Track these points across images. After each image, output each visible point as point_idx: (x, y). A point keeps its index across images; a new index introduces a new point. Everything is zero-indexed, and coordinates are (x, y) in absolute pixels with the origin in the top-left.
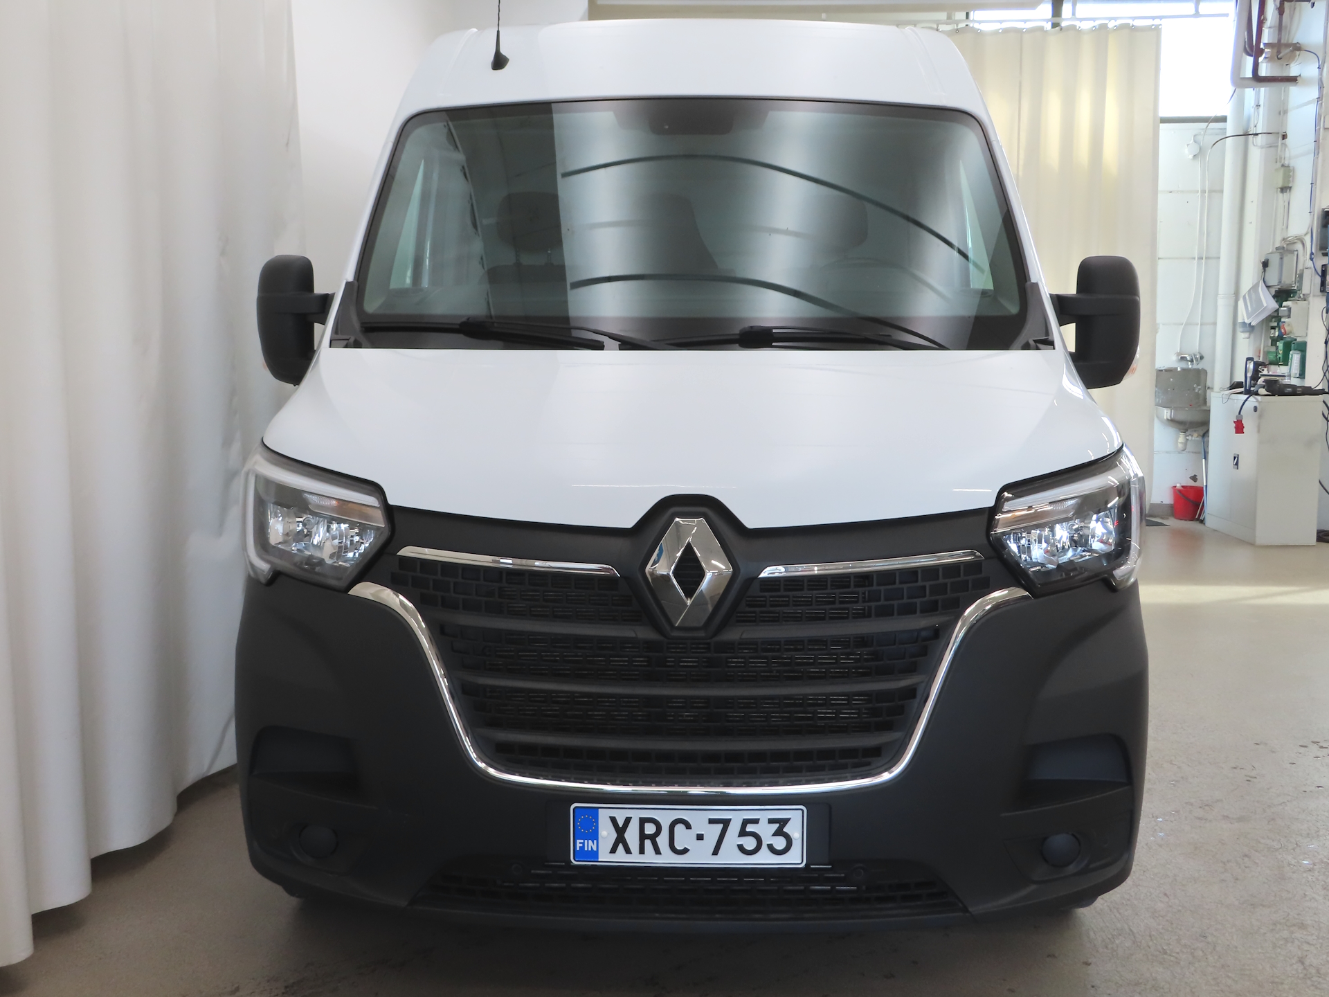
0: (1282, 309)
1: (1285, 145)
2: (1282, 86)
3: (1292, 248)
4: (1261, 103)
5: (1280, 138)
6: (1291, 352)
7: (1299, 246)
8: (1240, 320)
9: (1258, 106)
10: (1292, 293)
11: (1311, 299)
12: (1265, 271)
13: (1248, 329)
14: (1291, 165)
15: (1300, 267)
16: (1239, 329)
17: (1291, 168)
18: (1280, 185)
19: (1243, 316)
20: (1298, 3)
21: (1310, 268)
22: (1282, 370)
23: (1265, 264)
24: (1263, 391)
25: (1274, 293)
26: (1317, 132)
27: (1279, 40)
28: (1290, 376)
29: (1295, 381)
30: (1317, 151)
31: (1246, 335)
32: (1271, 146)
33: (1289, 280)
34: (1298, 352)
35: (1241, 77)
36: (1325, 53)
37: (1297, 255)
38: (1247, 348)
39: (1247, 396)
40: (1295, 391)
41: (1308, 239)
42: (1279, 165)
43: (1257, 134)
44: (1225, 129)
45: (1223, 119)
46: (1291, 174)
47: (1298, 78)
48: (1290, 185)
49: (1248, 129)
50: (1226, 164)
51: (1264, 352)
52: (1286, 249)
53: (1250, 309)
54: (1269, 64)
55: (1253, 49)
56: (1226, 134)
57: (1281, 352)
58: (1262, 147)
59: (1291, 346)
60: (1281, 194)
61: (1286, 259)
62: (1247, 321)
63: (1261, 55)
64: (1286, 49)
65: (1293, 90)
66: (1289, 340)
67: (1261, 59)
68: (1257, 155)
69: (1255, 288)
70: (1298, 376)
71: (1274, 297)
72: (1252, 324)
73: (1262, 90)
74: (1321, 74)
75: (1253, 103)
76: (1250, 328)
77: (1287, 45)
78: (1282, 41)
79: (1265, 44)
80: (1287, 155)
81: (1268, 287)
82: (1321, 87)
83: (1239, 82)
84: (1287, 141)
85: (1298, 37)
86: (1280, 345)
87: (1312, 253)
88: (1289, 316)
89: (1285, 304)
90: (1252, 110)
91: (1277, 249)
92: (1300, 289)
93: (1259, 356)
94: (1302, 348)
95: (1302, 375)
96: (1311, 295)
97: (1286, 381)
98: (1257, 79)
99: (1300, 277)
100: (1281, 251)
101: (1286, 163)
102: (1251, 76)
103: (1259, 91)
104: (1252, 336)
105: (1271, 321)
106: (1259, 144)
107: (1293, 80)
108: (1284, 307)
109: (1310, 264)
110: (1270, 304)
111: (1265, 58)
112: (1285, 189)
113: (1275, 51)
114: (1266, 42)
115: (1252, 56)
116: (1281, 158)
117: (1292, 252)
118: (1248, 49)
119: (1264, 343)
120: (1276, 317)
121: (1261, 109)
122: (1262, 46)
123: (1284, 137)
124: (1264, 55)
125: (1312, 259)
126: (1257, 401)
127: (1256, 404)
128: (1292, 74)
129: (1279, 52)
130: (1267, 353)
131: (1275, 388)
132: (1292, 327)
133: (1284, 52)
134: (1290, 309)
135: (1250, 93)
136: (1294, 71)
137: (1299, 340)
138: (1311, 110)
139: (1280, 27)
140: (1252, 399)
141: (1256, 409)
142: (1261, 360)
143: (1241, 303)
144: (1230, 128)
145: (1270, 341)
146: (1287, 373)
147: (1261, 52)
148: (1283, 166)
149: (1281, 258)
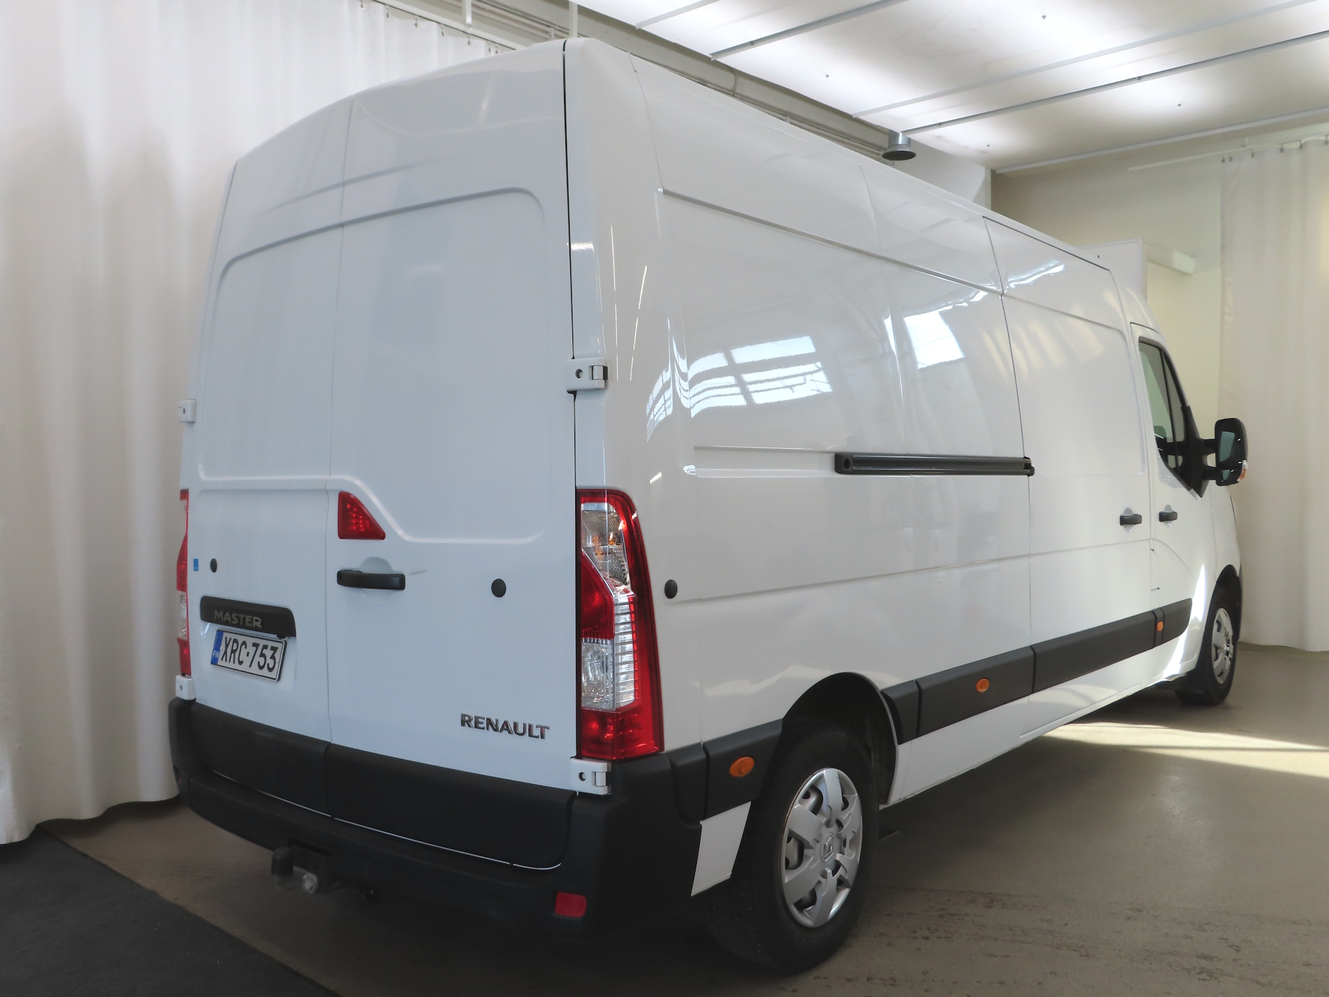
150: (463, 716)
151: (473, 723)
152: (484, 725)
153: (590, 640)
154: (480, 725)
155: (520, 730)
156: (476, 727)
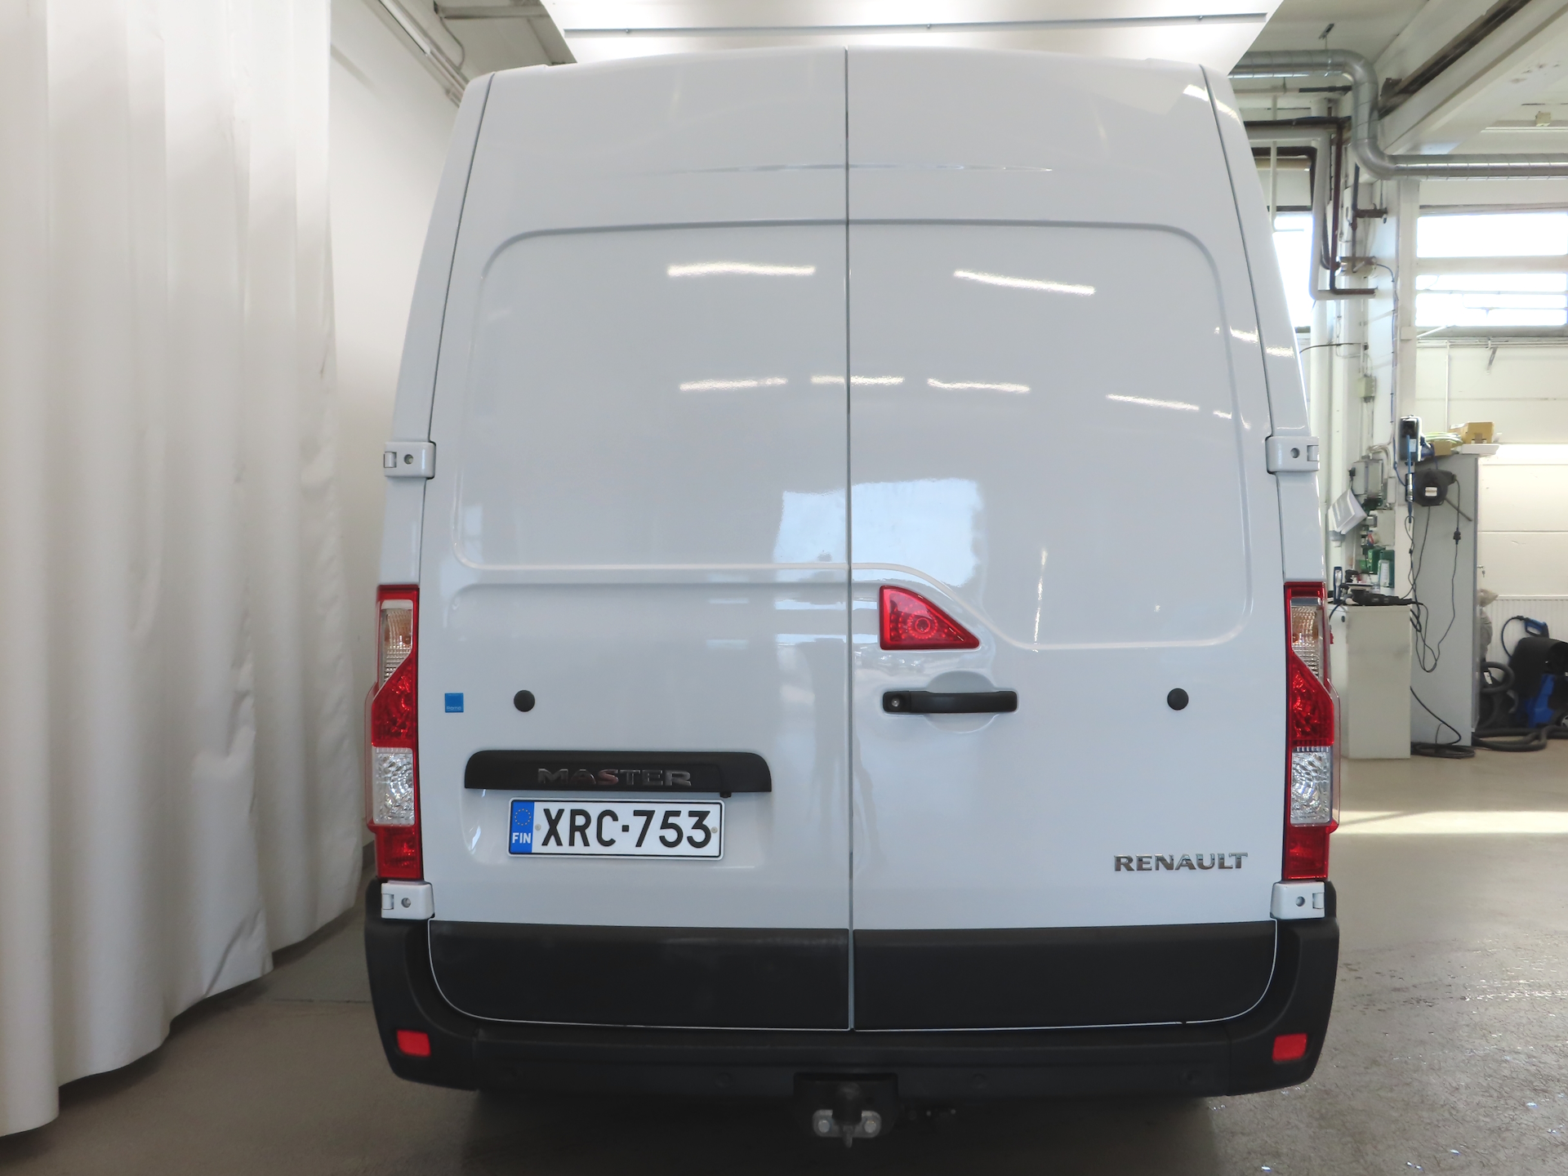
0: (1369, 518)
1: (1366, 356)
2: (1361, 298)
3: (1377, 457)
4: (1342, 314)
5: (1362, 349)
6: (1380, 561)
7: (1383, 455)
8: (1331, 529)
9: (1339, 317)
10: (1379, 502)
11: (1396, 508)
12: (1352, 480)
13: (1338, 537)
14: (1373, 375)
15: (1385, 477)
16: (1331, 538)
17: (1373, 378)
18: (1363, 394)
19: (1333, 526)
20: (1372, 219)
21: (1394, 477)
22: (1374, 579)
23: (1352, 473)
24: (1350, 601)
25: (1362, 502)
26: (1394, 344)
27: (1354, 254)
28: (1379, 585)
29: (1385, 591)
30: (1395, 363)
31: (1338, 543)
32: (1353, 356)
33: (1375, 488)
34: (1387, 561)
35: (1319, 289)
36: (1398, 267)
37: (1383, 464)
38: (1340, 556)
39: (1335, 606)
40: (1382, 601)
41: (1390, 448)
42: (1361, 375)
43: (1340, 345)
44: (1309, 339)
45: (1307, 330)
46: (1373, 384)
47: (1376, 291)
48: (1373, 395)
49: (1331, 339)
50: (1312, 371)
51: (1356, 561)
52: (1371, 459)
53: (1339, 518)
54: (1348, 277)
55: (1328, 261)
56: (1309, 343)
57: (1371, 561)
58: (1345, 357)
59: (1377, 555)
60: (1365, 404)
61: (1371, 468)
62: (1338, 530)
63: (1337, 269)
64: (1361, 263)
65: (1372, 302)
66: (1378, 548)
67: (1338, 272)
68: (1340, 365)
69: (1343, 496)
70: (1388, 585)
71: (1363, 506)
72: (1343, 532)
73: (1343, 301)
74: (1395, 287)
75: (1335, 315)
76: (1341, 537)
77: (1361, 259)
78: (1357, 255)
79: (1342, 258)
80: (1369, 365)
81: (1356, 496)
82: (1396, 300)
83: (1318, 294)
84: (1370, 351)
85: (1373, 251)
86: (1370, 554)
87: (1395, 463)
88: (1375, 526)
89: (1372, 512)
90: (1335, 321)
91: (1363, 457)
92: (1385, 497)
93: (1352, 565)
94: (1390, 557)
95: (1392, 585)
96: (1397, 504)
97: (1376, 591)
98: (1335, 292)
99: (1385, 485)
100: (1366, 460)
101: (1369, 373)
102: (1328, 288)
103: (1340, 304)
104: (1344, 544)
105: (1361, 530)
106: (1342, 355)
107: (1370, 292)
108: (1371, 516)
109: (1394, 473)
110: (1356, 512)
111: (1342, 271)
112: (1368, 399)
113: (1351, 264)
114: (1344, 255)
115: (1328, 269)
116: (1363, 369)
117: (1376, 461)
118: (1325, 263)
119: (1355, 552)
120: (1362, 526)
121: (1342, 320)
122: (1338, 259)
123: (1366, 347)
124: (1340, 269)
125: (1395, 468)
126: (1345, 611)
127: (1344, 614)
128: (1371, 286)
129: (1354, 266)
130: (1358, 562)
131: (1364, 598)
132: (1379, 534)
133: (1359, 265)
134: (1376, 518)
135: (1331, 304)
136: (1371, 283)
137: (1388, 548)
138: (1388, 321)
139: (1353, 242)
140: (1339, 608)
141: (1343, 619)
142: (1353, 569)
143: (1331, 511)
144: (1314, 338)
145: (1362, 549)
146: (1377, 582)
147: (1337, 266)
148: (1366, 376)
149: (1367, 467)
150: (1118, 859)
151: (1134, 865)
152: (1153, 864)
153: (1305, 749)
154: (1144, 866)
155: (1207, 863)
156: (1140, 868)
